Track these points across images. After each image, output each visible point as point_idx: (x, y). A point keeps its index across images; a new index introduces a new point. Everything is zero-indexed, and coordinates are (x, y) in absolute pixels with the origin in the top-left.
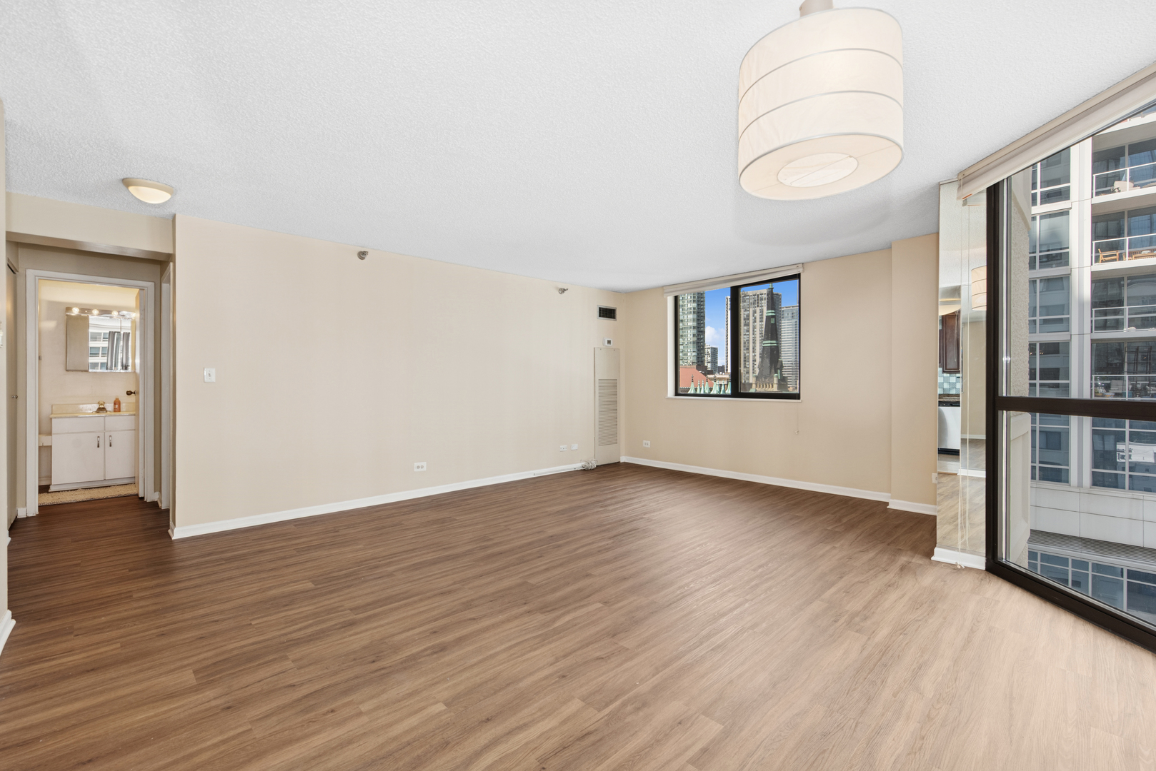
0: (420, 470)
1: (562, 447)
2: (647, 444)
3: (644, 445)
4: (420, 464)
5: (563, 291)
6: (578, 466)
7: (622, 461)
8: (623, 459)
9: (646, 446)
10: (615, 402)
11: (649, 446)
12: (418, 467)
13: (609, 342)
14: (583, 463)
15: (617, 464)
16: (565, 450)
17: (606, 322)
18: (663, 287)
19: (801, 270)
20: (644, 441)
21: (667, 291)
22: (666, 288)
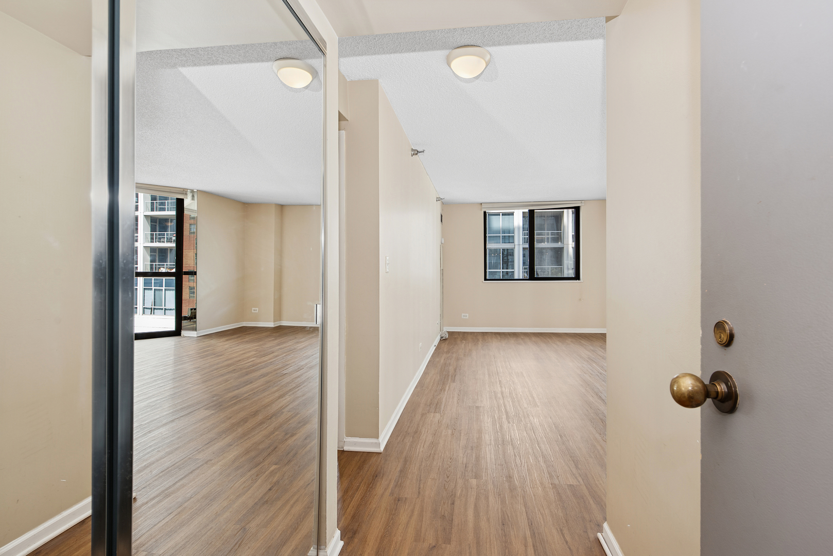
3: (463, 318)
8: (445, 329)
10: (443, 286)
11: (467, 317)
17: (441, 225)
18: (481, 204)
19: (583, 204)
20: (463, 314)
21: (483, 207)
22: (483, 204)
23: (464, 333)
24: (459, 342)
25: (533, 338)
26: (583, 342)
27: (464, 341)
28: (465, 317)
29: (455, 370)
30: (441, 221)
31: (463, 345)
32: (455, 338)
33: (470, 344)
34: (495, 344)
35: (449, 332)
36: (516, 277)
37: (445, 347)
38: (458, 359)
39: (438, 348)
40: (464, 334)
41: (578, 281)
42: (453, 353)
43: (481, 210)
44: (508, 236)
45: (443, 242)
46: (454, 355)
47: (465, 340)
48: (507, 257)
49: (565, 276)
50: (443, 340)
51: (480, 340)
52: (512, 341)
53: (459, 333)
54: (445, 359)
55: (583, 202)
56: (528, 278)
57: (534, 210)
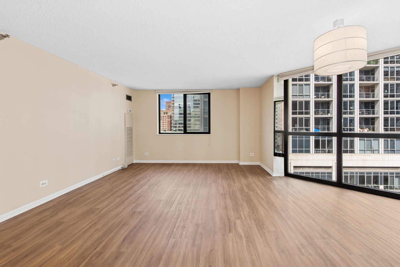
0: (44, 185)
1: (114, 160)
2: (147, 154)
3: (145, 155)
4: (44, 182)
5: (114, 85)
6: (119, 168)
7: (134, 163)
8: (135, 162)
9: (147, 155)
10: (132, 137)
11: (148, 155)
12: (43, 184)
13: (130, 111)
14: (121, 166)
15: (132, 164)
16: (115, 161)
17: (128, 101)
19: (212, 92)
20: (145, 153)
21: (156, 92)
22: (156, 91)
30: (129, 99)
55: (211, 90)
56: (183, 132)
57: (186, 94)
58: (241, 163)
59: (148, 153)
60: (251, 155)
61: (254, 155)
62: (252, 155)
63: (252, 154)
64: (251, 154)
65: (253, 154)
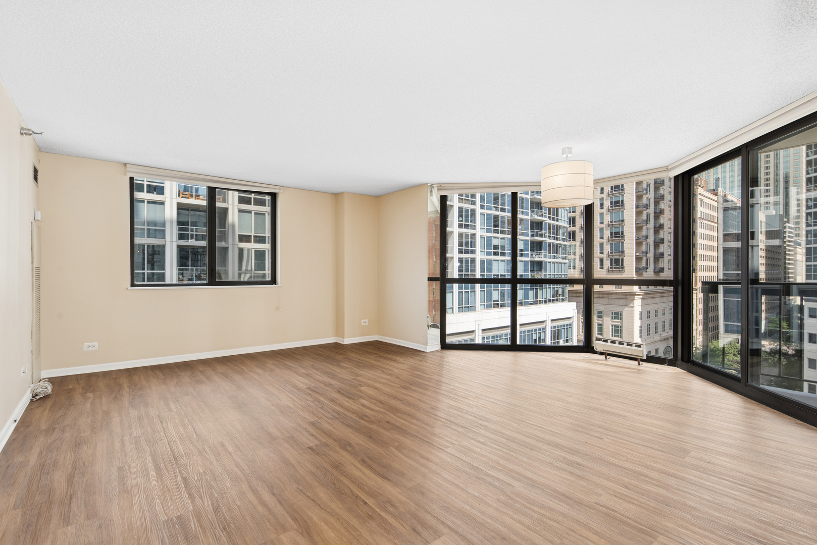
2: (92, 346)
3: (85, 349)
5: (29, 133)
8: (43, 375)
11: (96, 348)
18: (125, 164)
19: (282, 191)
20: (86, 344)
21: (128, 169)
22: (127, 165)
23: (89, 376)
24: (78, 398)
25: (218, 368)
26: (288, 363)
27: (90, 395)
28: (91, 349)
29: (70, 481)
30: (36, 178)
31: (88, 405)
32: (69, 391)
33: (104, 400)
34: (155, 391)
35: (52, 380)
36: (168, 282)
37: (43, 418)
38: (77, 445)
39: (24, 424)
40: (89, 378)
41: (274, 286)
42: (64, 431)
43: (125, 174)
44: (157, 229)
45: (39, 217)
46: (67, 435)
47: (93, 391)
48: (155, 255)
49: (230, 279)
50: (37, 401)
51: (125, 386)
52: (186, 377)
53: (77, 378)
54: (41, 453)
55: (282, 188)
56: (205, 282)
57: (216, 188)
58: (347, 341)
59: (96, 344)
60: (363, 324)
61: (367, 324)
62: (365, 324)
63: (365, 321)
64: (362, 321)
65: (367, 320)
